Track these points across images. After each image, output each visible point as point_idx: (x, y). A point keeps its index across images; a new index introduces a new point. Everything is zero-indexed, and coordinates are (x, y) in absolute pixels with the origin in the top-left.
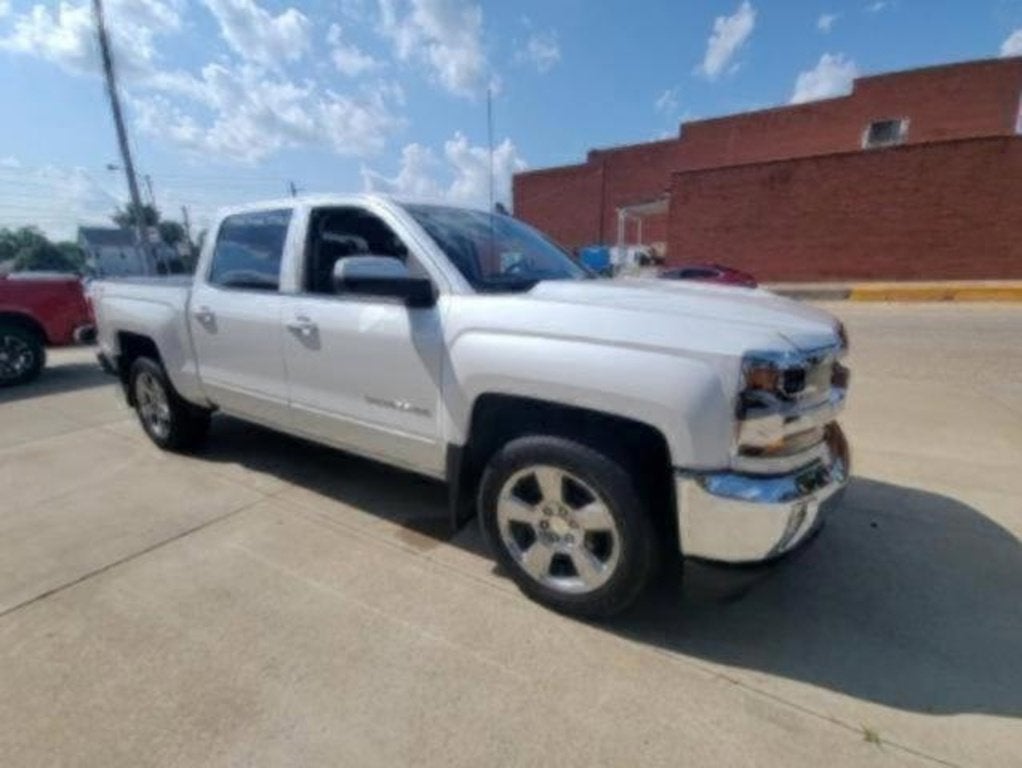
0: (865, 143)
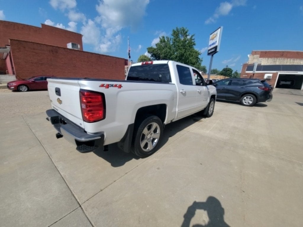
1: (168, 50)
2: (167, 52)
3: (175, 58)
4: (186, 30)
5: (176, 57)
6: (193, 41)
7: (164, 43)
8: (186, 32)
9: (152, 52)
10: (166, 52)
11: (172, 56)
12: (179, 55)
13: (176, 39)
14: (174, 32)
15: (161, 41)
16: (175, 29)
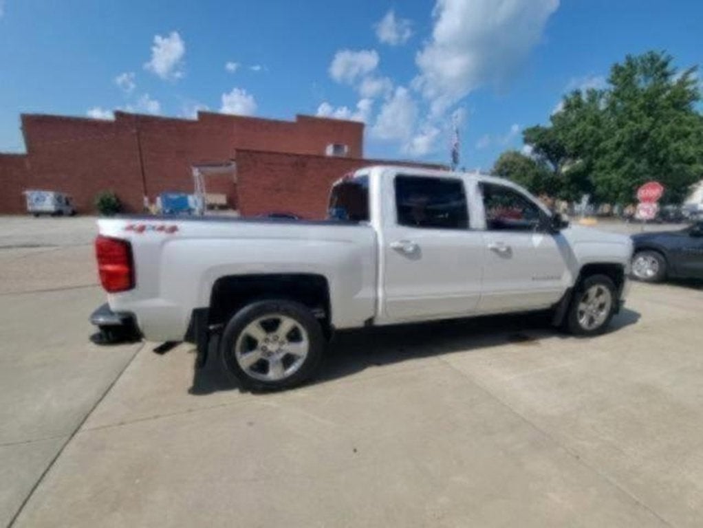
0: (330, 151)
1: (590, 128)
2: (584, 135)
3: (612, 148)
4: (663, 58)
5: (619, 145)
6: (691, 87)
7: (578, 109)
8: (665, 64)
9: (535, 141)
10: (581, 134)
11: (602, 145)
12: (627, 138)
13: (624, 89)
14: (617, 73)
15: (568, 107)
16: (622, 63)
